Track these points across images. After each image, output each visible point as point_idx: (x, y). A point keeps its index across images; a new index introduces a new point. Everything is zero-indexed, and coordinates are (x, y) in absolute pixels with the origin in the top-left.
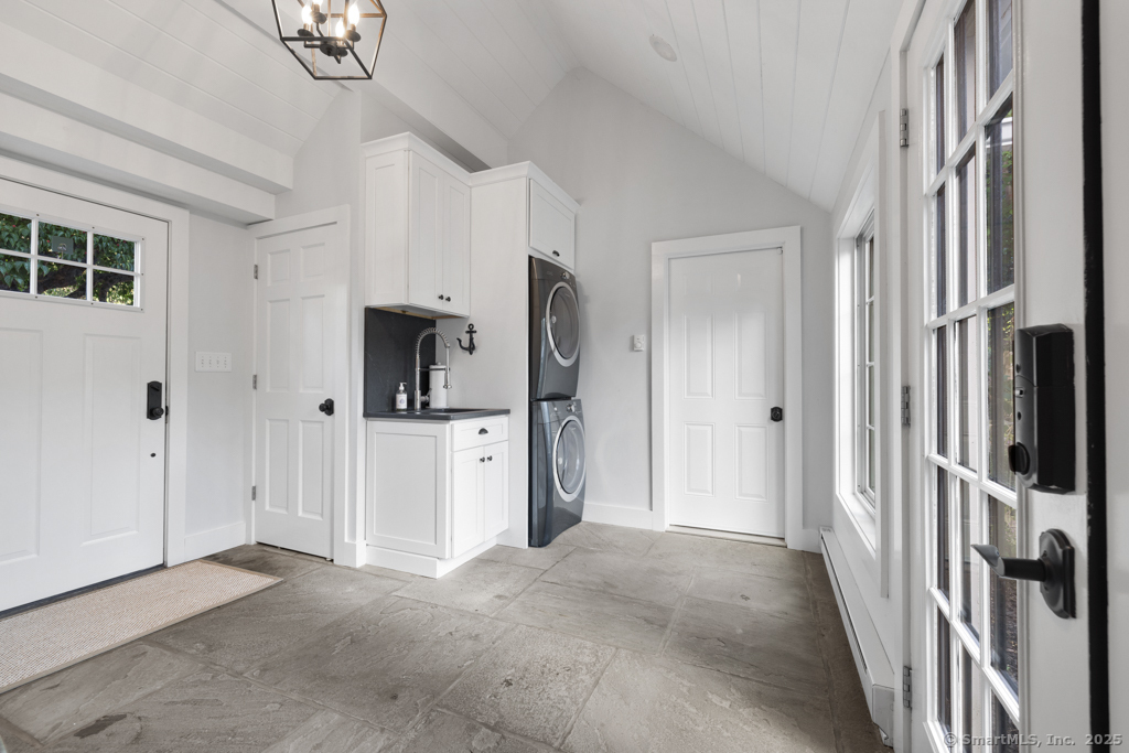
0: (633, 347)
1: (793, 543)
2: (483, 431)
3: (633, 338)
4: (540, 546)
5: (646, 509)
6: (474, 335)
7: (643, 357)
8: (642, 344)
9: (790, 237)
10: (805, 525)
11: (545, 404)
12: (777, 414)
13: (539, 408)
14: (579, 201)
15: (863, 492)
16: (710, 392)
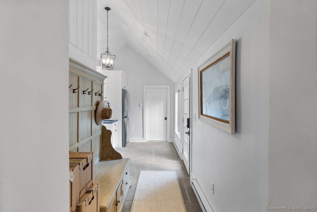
0: (139, 106)
1: (168, 141)
2: (115, 125)
3: (139, 104)
4: (124, 147)
5: (142, 138)
6: (109, 105)
7: (141, 108)
8: (141, 105)
9: (168, 87)
10: (170, 138)
11: (125, 119)
12: (166, 119)
13: (124, 120)
14: (128, 74)
15: (179, 131)
16: (154, 114)
